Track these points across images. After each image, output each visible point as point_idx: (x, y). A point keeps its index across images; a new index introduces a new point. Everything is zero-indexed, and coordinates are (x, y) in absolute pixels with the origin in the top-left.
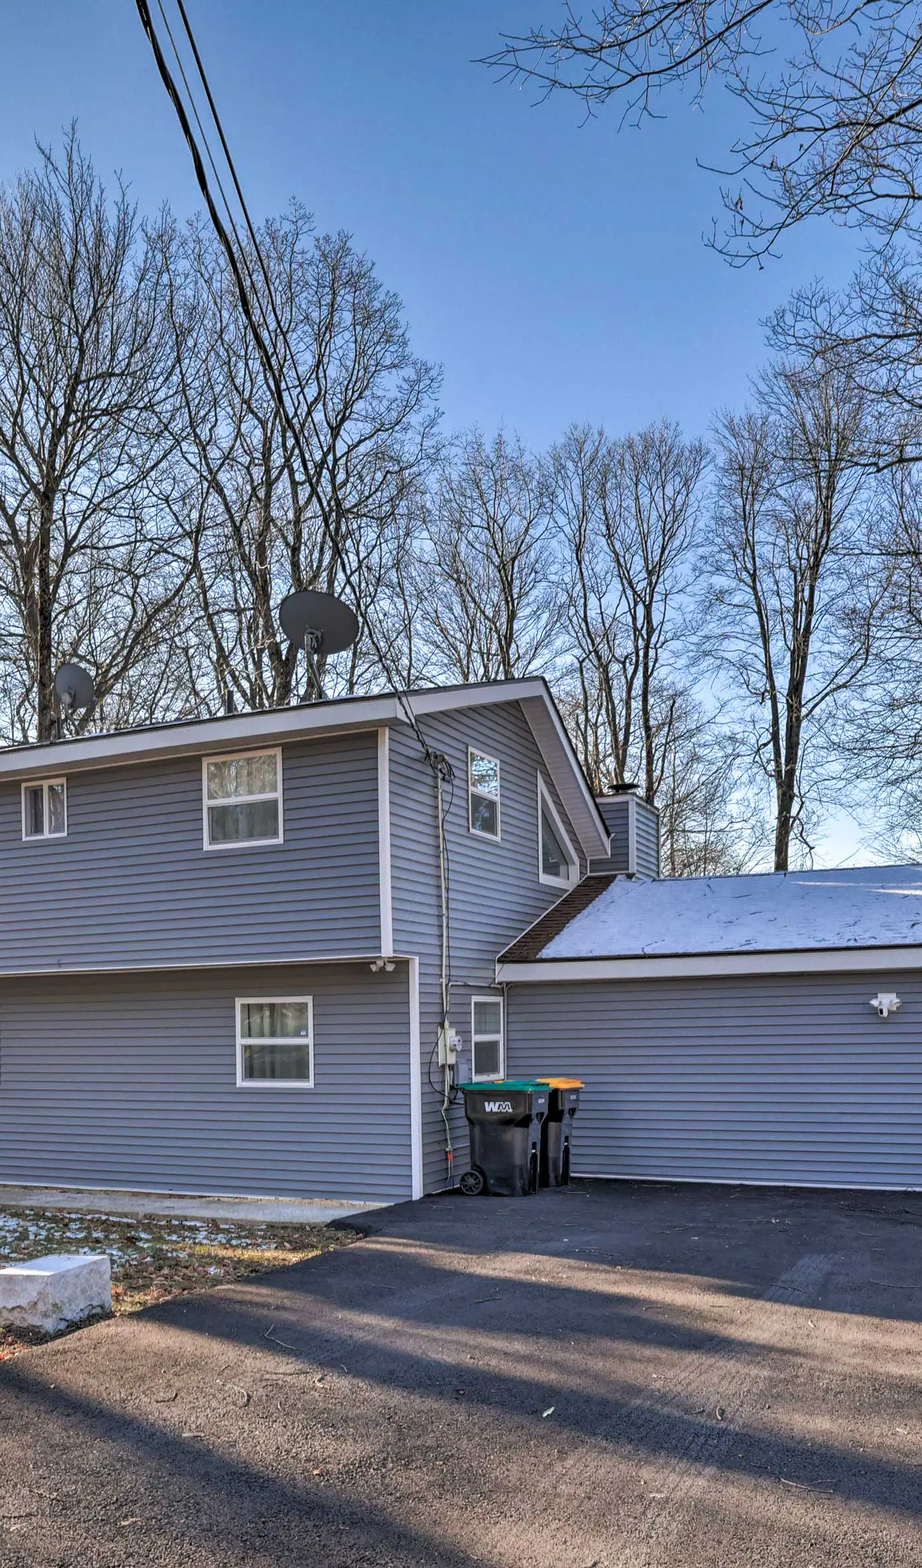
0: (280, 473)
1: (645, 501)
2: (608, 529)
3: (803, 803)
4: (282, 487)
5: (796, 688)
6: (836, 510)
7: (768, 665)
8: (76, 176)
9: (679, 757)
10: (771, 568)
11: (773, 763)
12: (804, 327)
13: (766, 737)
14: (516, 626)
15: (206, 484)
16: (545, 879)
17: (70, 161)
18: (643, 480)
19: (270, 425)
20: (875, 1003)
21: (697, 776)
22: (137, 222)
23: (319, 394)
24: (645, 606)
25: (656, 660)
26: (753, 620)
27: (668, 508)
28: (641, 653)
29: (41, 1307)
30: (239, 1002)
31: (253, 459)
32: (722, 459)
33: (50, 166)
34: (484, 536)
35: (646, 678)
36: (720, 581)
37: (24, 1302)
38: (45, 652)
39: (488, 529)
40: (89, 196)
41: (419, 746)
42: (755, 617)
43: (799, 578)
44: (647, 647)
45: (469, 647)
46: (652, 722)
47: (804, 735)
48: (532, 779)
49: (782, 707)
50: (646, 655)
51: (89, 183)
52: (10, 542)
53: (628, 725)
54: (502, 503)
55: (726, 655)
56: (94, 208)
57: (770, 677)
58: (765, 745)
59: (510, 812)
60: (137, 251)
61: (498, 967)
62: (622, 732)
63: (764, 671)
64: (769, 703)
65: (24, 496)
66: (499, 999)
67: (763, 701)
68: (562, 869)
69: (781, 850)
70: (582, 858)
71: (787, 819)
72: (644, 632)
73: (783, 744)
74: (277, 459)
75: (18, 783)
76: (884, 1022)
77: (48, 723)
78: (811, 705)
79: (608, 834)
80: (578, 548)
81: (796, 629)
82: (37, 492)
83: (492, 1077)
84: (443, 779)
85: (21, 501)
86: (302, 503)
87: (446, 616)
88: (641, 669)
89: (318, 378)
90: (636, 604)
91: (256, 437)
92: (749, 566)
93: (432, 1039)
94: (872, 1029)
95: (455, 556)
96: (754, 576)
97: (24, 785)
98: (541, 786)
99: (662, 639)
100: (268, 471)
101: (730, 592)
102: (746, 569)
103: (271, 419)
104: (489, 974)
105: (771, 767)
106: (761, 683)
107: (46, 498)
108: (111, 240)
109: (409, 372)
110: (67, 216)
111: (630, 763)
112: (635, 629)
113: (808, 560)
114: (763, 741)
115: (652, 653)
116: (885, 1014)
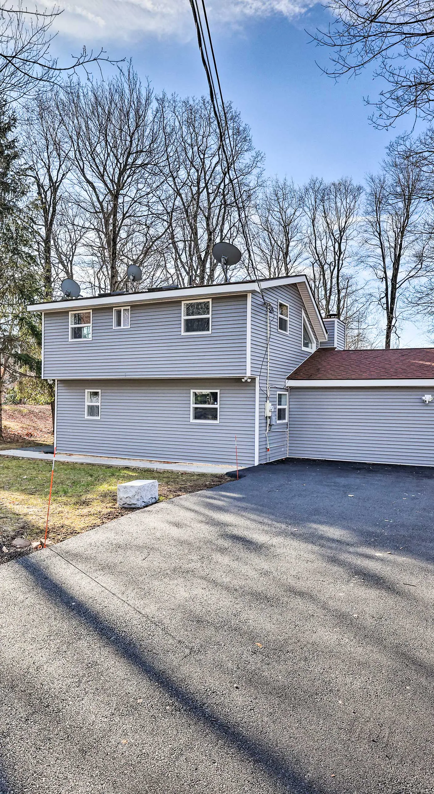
0: (203, 190)
1: (339, 204)
2: (325, 214)
3: (396, 320)
4: (204, 195)
5: (395, 276)
6: (411, 210)
7: (384, 268)
8: (131, 77)
9: (349, 301)
10: (386, 232)
11: (385, 305)
12: (401, 148)
13: (383, 295)
14: (290, 248)
15: (176, 194)
16: (304, 349)
17: (129, 72)
18: (338, 196)
19: (200, 171)
20: (424, 398)
21: (356, 308)
22: (153, 95)
23: (219, 160)
24: (339, 244)
25: (342, 264)
26: (379, 251)
27: (348, 207)
28: (337, 261)
29: (136, 497)
30: (192, 391)
31: (193, 183)
32: (368, 190)
33: (122, 74)
34: (278, 215)
35: (338, 271)
36: (366, 235)
37: (130, 495)
38: (114, 256)
39: (280, 212)
40: (136, 85)
41: (262, 300)
42: (380, 249)
43: (397, 235)
44: (339, 260)
45: (271, 256)
46: (340, 288)
47: (397, 295)
48: (300, 312)
49: (389, 283)
50: (339, 262)
51: (136, 80)
52: (100, 212)
53: (331, 289)
54: (286, 203)
55: (369, 263)
56: (137, 89)
57: (385, 272)
58: (383, 298)
59: (292, 324)
60: (154, 105)
61: (287, 381)
62: (329, 291)
63: (383, 270)
64: (384, 282)
65: (106, 195)
66: (287, 393)
67: (382, 281)
68: (310, 345)
69: (388, 337)
70: (317, 341)
71: (390, 326)
72: (338, 254)
73: (389, 296)
74: (202, 185)
75: (112, 308)
76: (427, 405)
77: (114, 282)
78: (401, 283)
79: (327, 333)
80: (313, 221)
81: (395, 255)
82: (112, 194)
83: (284, 421)
84: (270, 312)
85: (105, 197)
86: (211, 201)
87: (263, 245)
88: (336, 268)
89: (219, 155)
90: (335, 243)
91: (195, 176)
92: (378, 230)
93: (263, 407)
94: (422, 408)
95: (267, 221)
96: (380, 234)
97: (114, 309)
98: (303, 314)
99: (344, 257)
100: (199, 189)
101: (371, 239)
102: (377, 232)
103: (200, 169)
104: (283, 383)
105: (385, 306)
106: (382, 274)
107: (116, 197)
108: (143, 102)
109: (253, 153)
110: (127, 91)
111: (331, 302)
112: (335, 252)
113: (400, 228)
114: (382, 296)
115: (341, 262)
116: (427, 402)
